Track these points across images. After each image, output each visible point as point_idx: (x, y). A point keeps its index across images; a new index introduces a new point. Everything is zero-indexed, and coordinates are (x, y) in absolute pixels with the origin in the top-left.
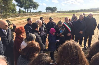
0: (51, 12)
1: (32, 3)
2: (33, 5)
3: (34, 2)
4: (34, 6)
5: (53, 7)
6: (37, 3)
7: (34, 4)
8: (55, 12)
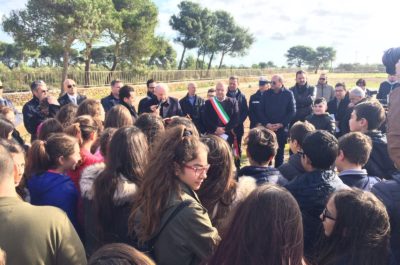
0: (307, 66)
1: (231, 31)
2: (234, 40)
3: (238, 30)
4: (234, 43)
5: (320, 49)
6: (249, 33)
7: (238, 34)
8: (326, 68)
